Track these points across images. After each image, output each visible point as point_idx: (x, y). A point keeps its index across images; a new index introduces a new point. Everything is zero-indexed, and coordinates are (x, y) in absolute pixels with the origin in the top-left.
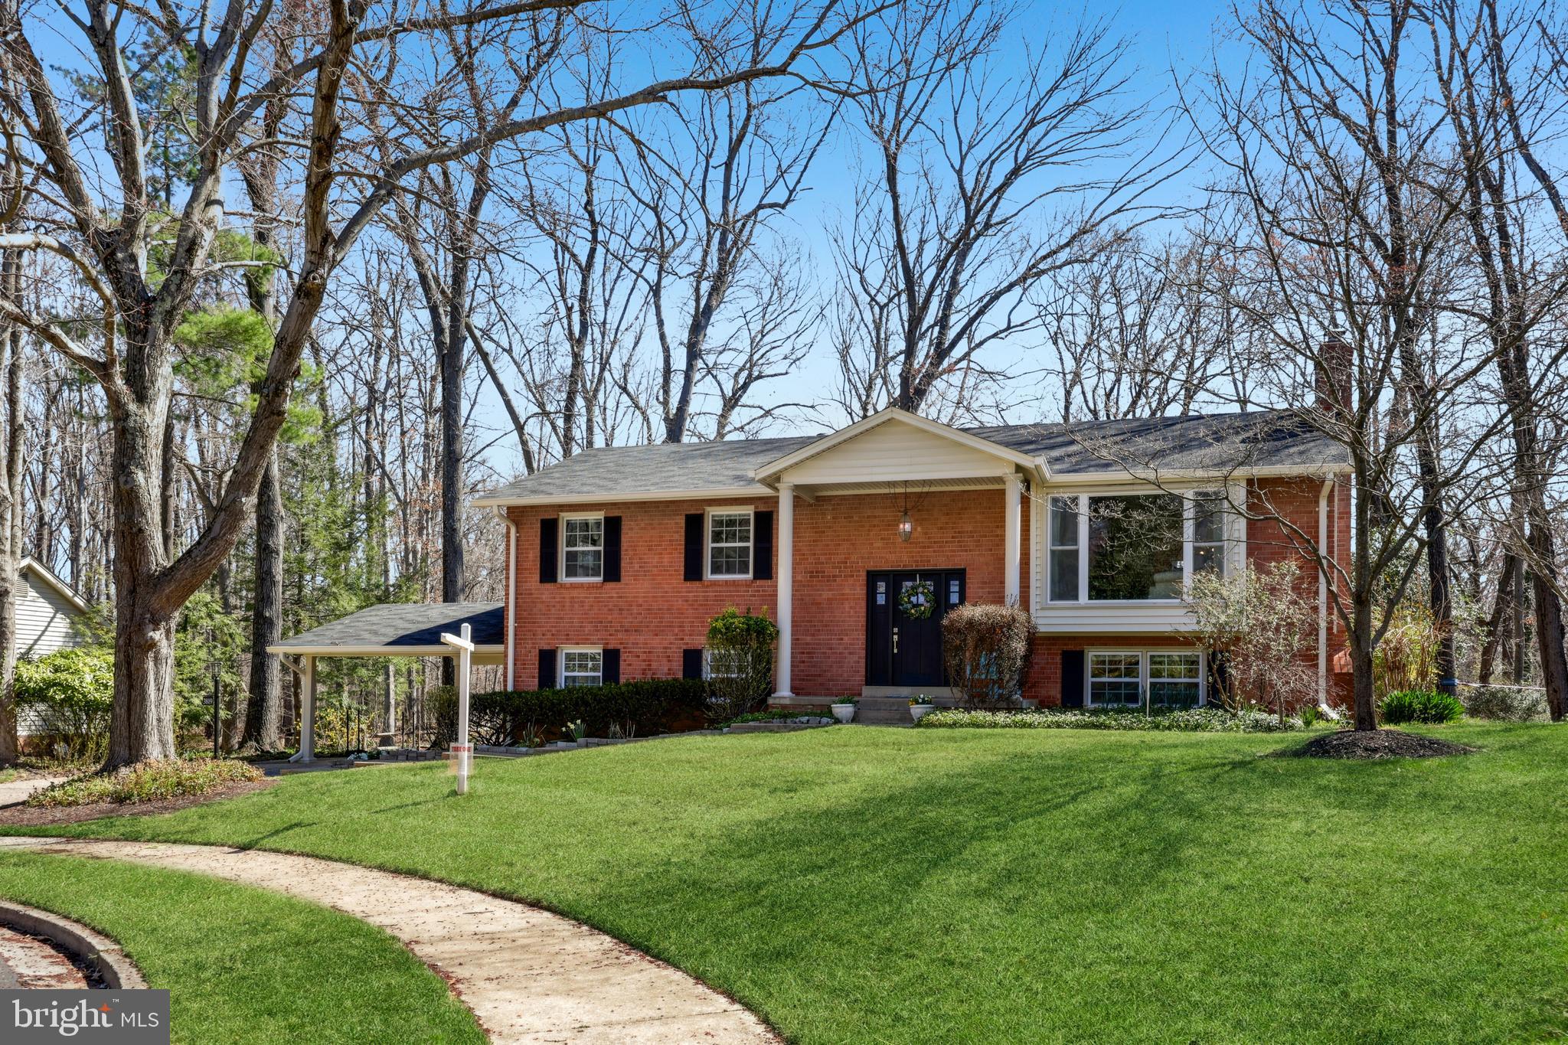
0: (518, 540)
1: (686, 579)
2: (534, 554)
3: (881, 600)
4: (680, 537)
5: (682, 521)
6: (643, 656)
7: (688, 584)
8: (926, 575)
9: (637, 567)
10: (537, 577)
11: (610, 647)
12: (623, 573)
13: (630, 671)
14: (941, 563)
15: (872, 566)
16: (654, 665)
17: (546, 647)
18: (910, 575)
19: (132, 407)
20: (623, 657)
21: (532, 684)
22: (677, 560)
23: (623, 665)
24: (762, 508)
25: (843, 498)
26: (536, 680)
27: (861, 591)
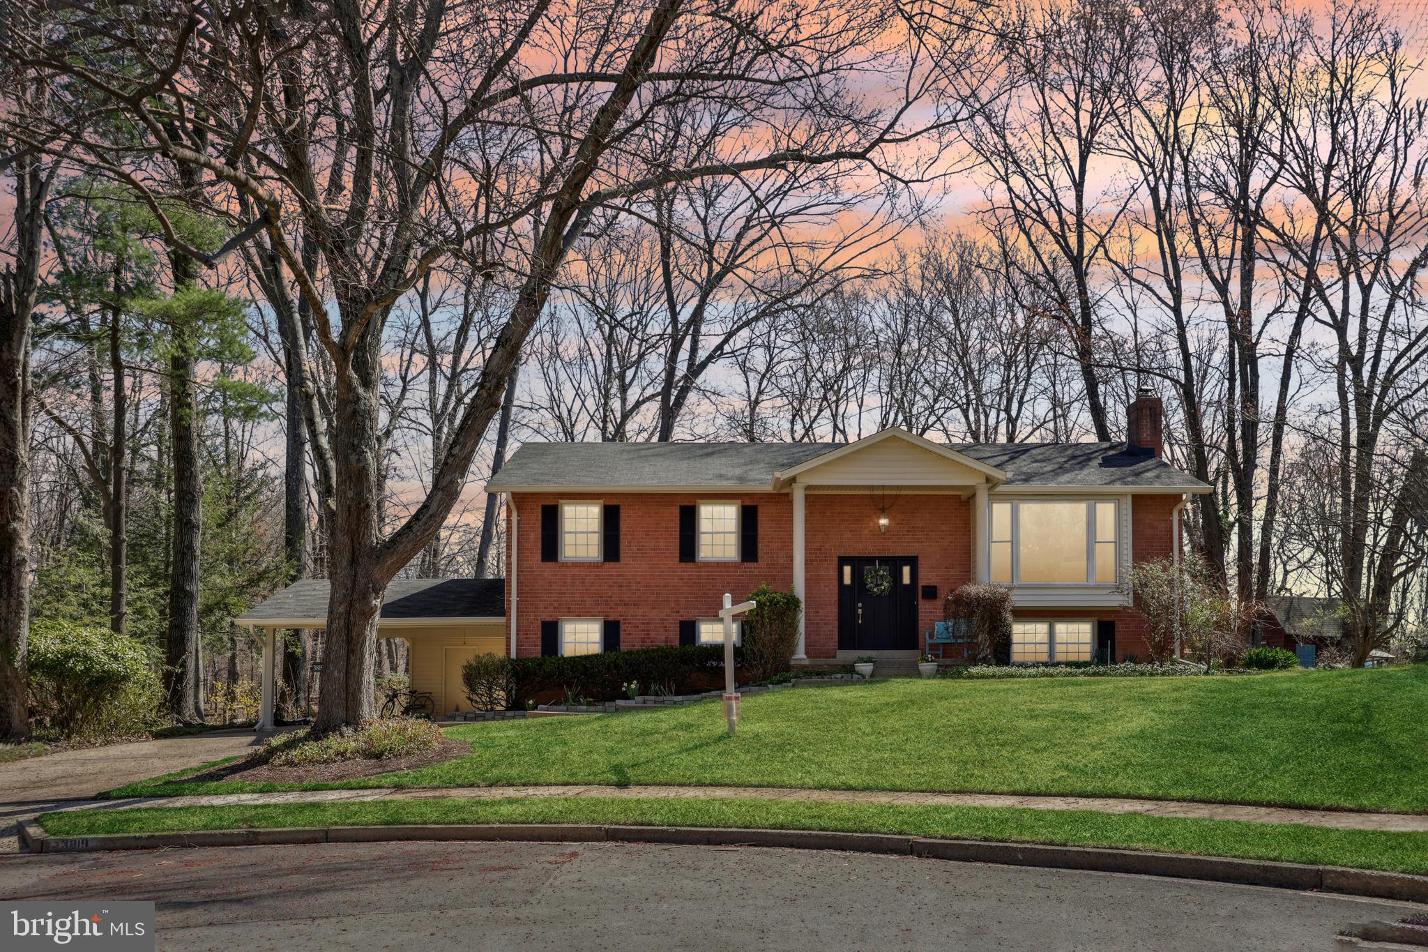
0: (519, 522)
1: (681, 561)
2: (535, 535)
3: (847, 580)
4: (675, 524)
5: (677, 512)
6: (642, 627)
7: (683, 565)
8: (884, 561)
9: (635, 549)
10: (539, 556)
11: (611, 619)
12: (622, 555)
13: (630, 641)
14: (899, 551)
15: (842, 553)
16: (653, 634)
17: (548, 619)
18: (870, 560)
19: (361, 390)
20: (623, 627)
21: (536, 651)
22: (673, 544)
23: (623, 636)
24: (748, 503)
25: (818, 497)
26: (539, 648)
27: (834, 573)
